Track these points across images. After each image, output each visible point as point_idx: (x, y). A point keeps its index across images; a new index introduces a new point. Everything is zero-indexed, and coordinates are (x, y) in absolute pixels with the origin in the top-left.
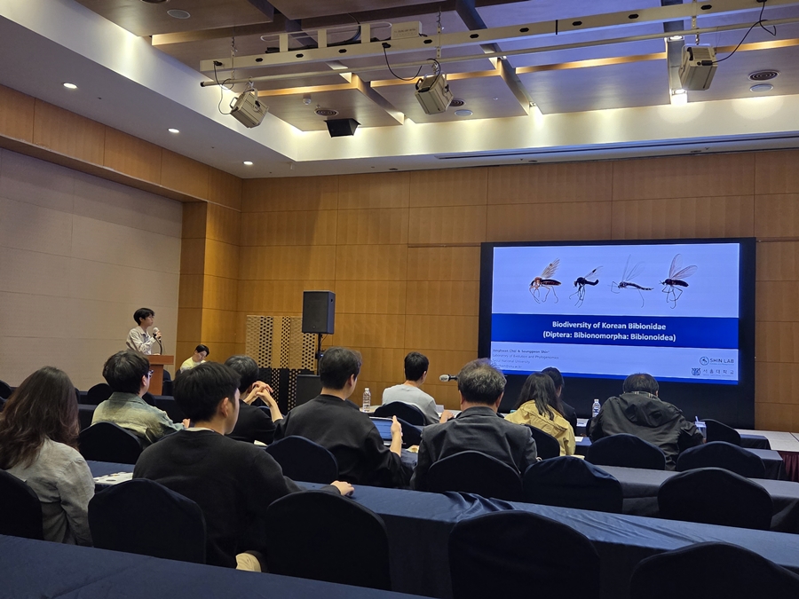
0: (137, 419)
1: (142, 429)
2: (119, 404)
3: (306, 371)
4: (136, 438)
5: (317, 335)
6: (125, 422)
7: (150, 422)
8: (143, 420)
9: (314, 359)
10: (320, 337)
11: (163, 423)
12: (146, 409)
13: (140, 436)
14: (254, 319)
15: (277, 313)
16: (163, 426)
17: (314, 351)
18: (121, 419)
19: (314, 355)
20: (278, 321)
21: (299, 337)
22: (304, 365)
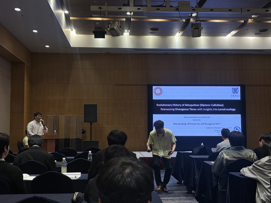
3: (78, 139)
9: (81, 133)
14: (50, 117)
15: (61, 114)
17: (81, 130)
20: (62, 117)
21: (74, 124)
22: (77, 136)
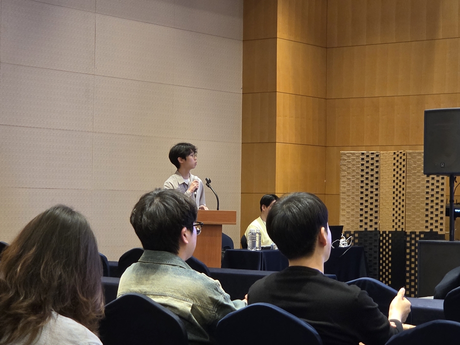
0: (178, 291)
1: (185, 306)
2: (152, 267)
3: (432, 235)
4: (176, 318)
5: (447, 179)
6: (161, 295)
7: (196, 296)
8: (186, 292)
9: (444, 215)
10: (452, 180)
11: (215, 297)
12: (190, 275)
13: (183, 316)
14: (351, 157)
15: (384, 147)
16: (216, 303)
17: (444, 204)
18: (155, 289)
19: (444, 210)
20: (387, 158)
21: (419, 182)
22: (428, 224)
